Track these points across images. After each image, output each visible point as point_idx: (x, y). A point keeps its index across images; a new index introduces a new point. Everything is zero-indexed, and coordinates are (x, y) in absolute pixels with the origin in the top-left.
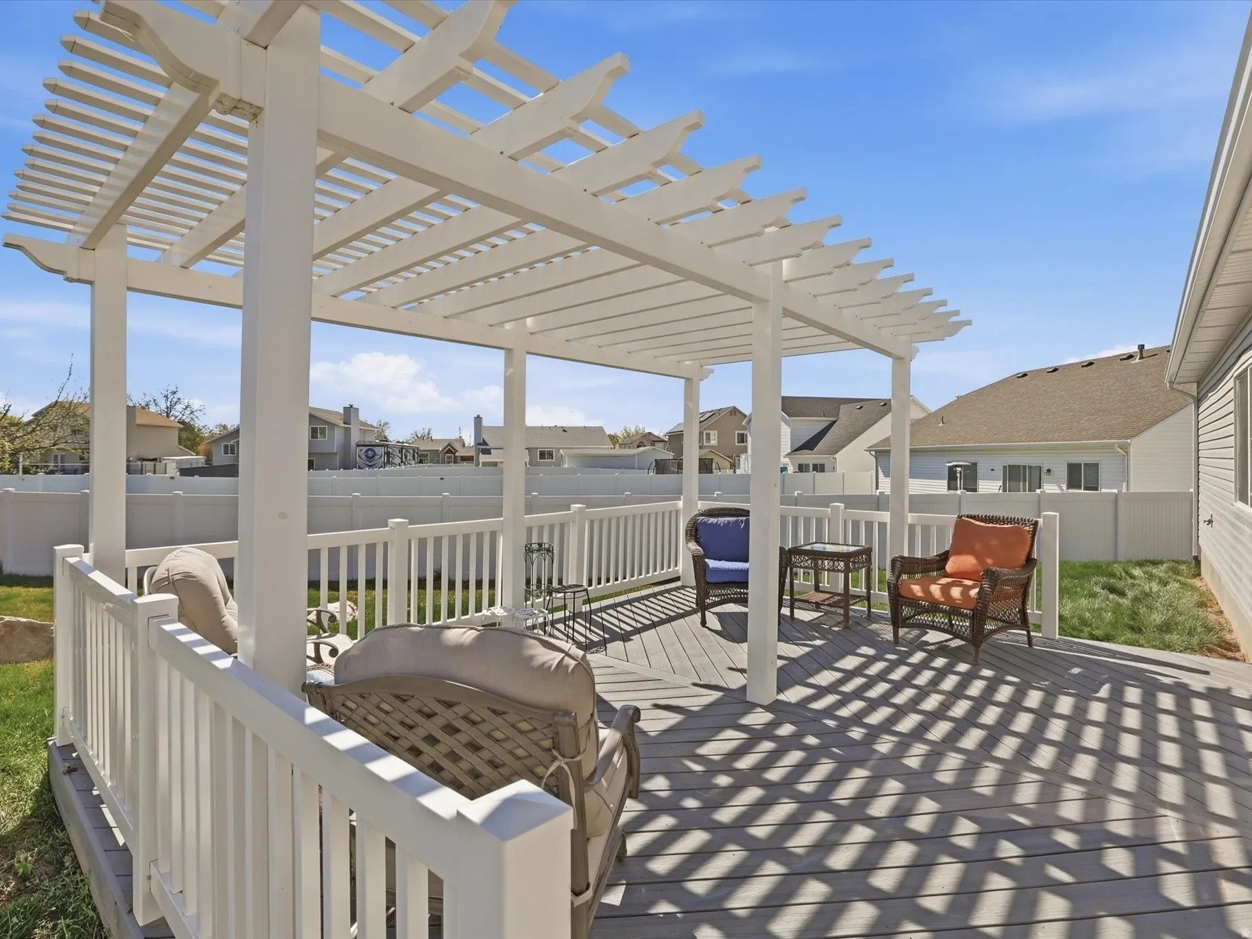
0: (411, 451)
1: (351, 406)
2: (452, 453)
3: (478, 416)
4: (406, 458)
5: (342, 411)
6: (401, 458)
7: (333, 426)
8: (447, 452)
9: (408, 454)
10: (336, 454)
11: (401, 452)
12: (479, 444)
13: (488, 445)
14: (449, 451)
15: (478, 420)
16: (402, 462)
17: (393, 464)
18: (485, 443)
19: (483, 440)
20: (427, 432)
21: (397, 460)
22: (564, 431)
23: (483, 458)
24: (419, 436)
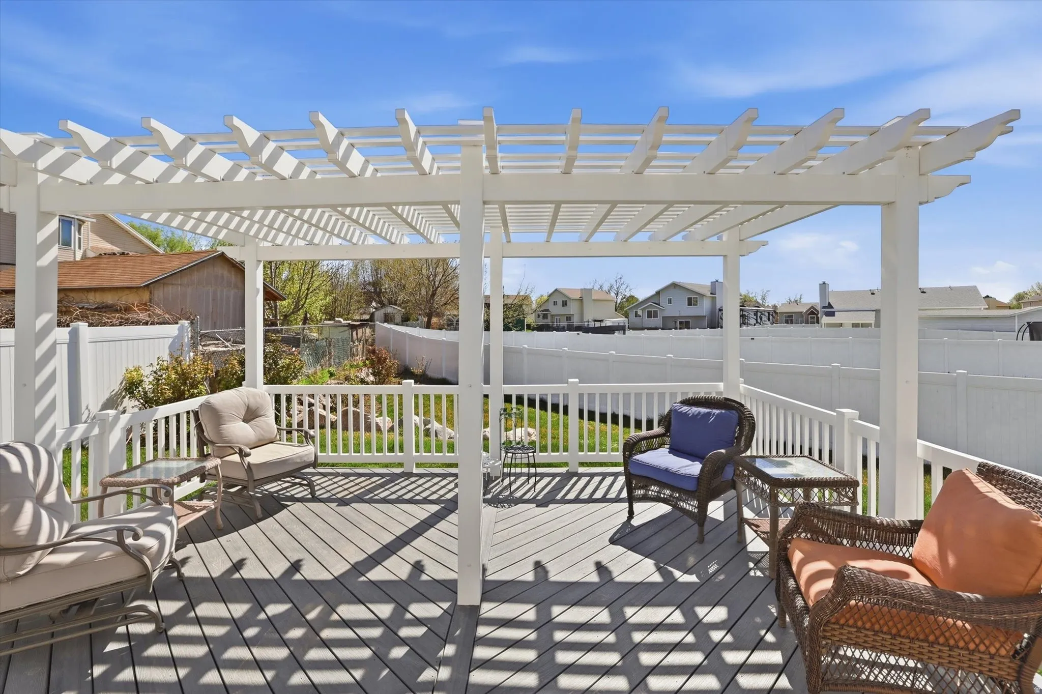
0: (767, 314)
1: (717, 281)
2: (815, 314)
3: (824, 283)
4: (761, 319)
5: (710, 284)
6: (757, 320)
7: (702, 295)
8: (809, 314)
9: (763, 316)
10: (705, 316)
11: (756, 314)
12: (824, 307)
13: (832, 308)
14: (812, 313)
15: (823, 286)
16: (757, 322)
17: (748, 324)
18: (830, 306)
19: (829, 303)
20: (799, 297)
21: (753, 321)
22: (924, 292)
23: (825, 320)
24: (793, 300)
